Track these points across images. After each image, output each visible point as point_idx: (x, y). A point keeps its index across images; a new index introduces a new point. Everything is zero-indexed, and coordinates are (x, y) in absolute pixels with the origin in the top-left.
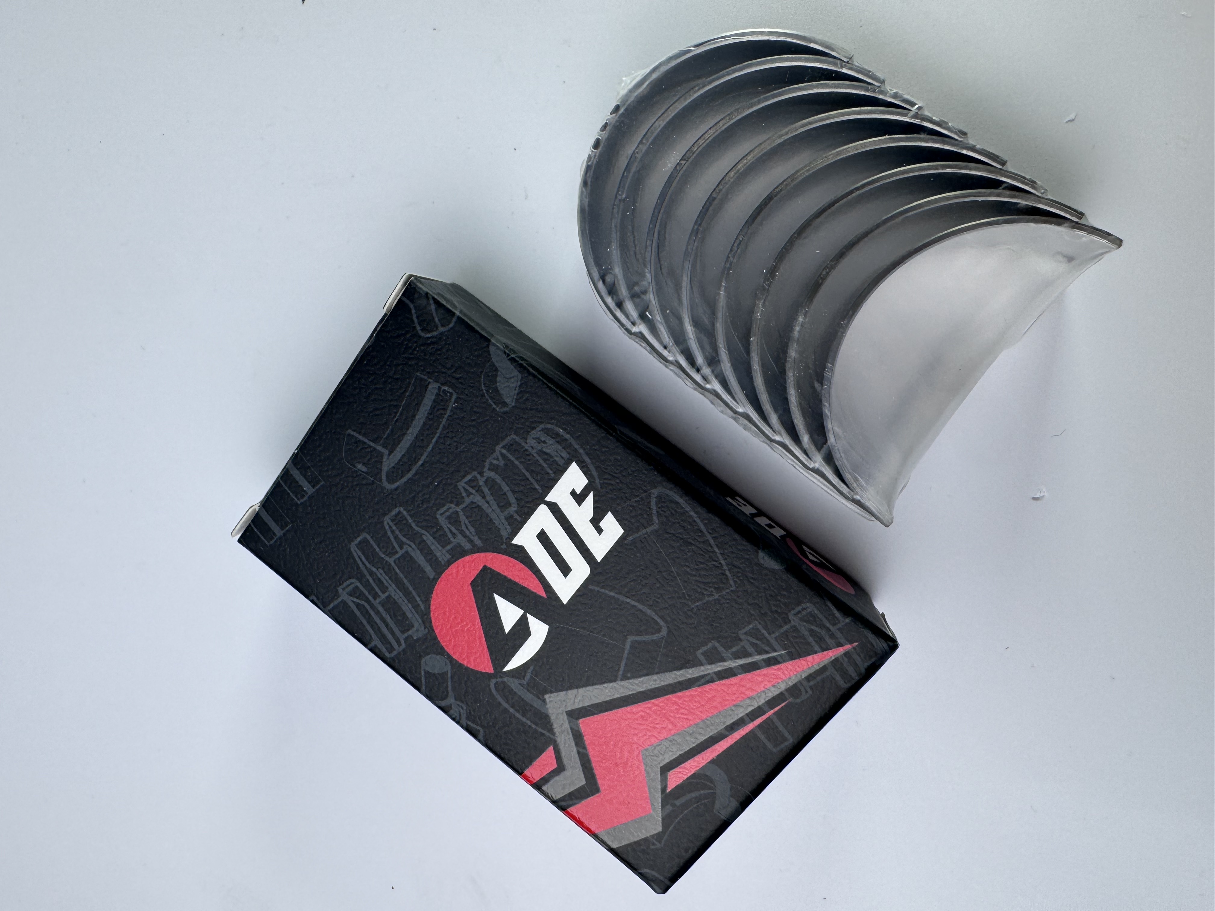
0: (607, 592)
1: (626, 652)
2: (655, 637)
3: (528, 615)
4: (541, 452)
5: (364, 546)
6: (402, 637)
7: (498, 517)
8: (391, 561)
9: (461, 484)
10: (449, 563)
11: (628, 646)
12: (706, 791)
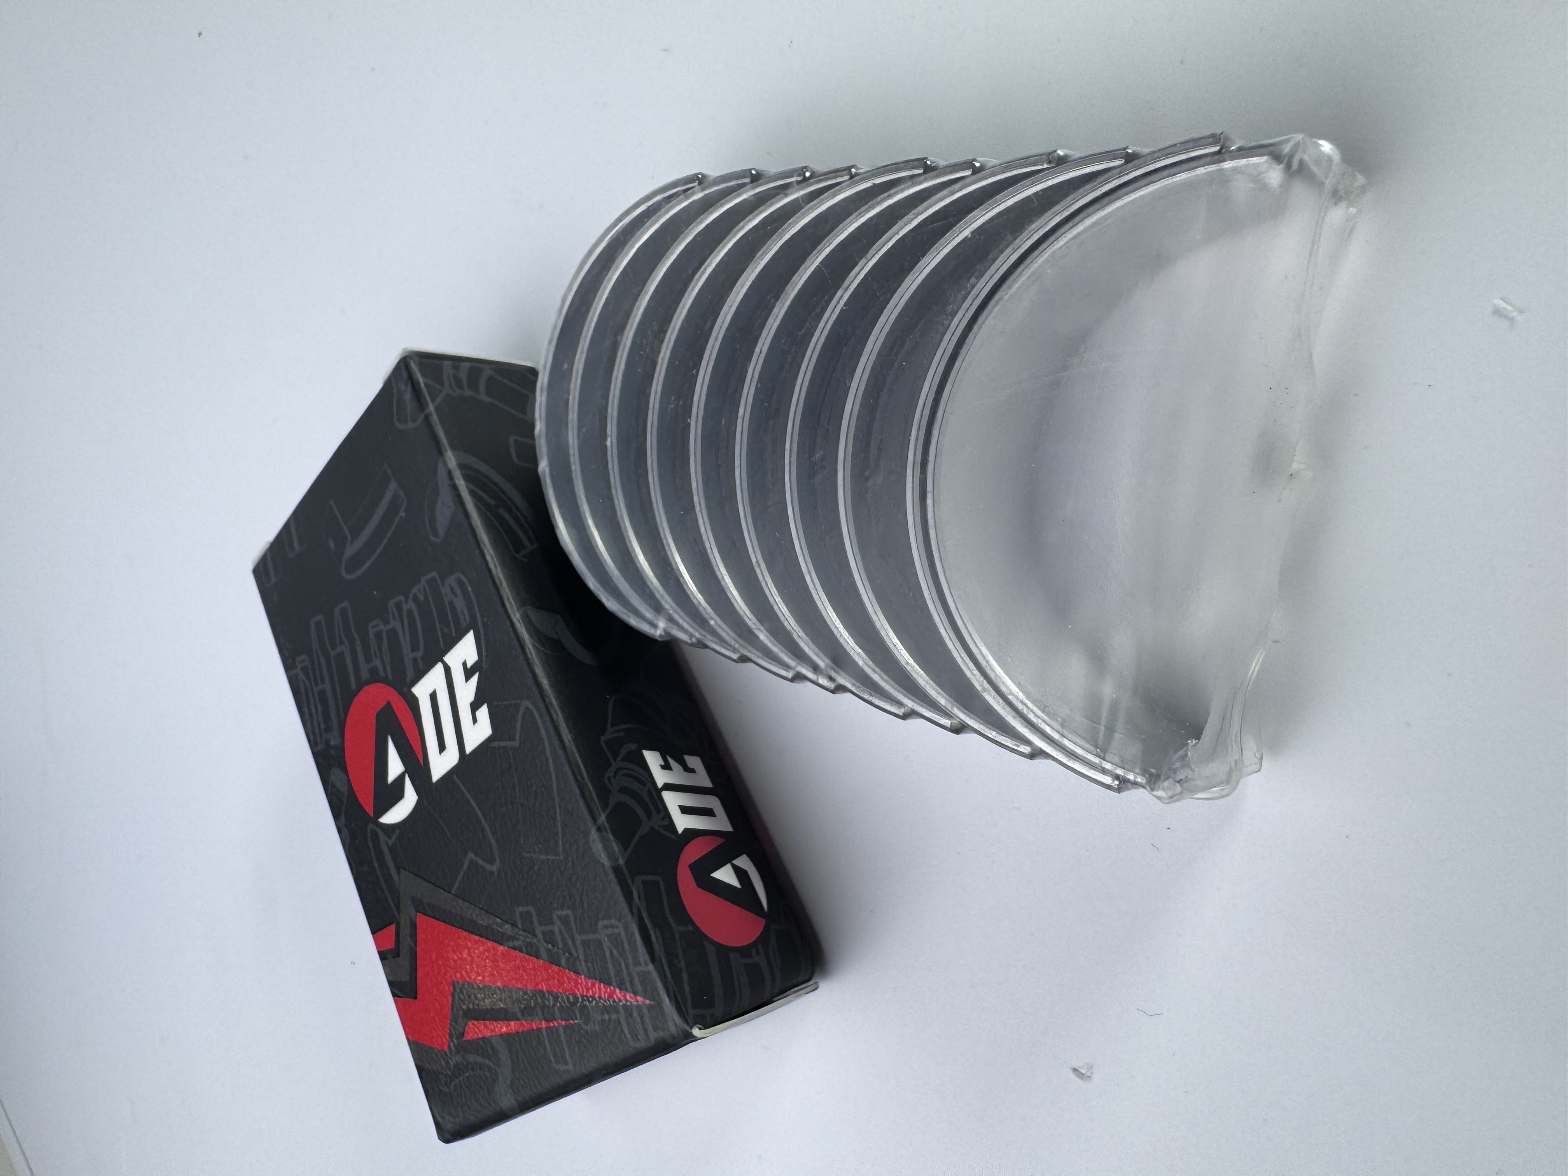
0: (465, 791)
1: (465, 867)
2: (488, 867)
3: (407, 775)
4: (451, 603)
5: (318, 625)
6: (324, 736)
7: (408, 654)
8: (332, 653)
9: (391, 604)
10: (368, 683)
11: (466, 863)
12: (491, 1064)
